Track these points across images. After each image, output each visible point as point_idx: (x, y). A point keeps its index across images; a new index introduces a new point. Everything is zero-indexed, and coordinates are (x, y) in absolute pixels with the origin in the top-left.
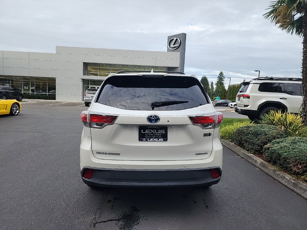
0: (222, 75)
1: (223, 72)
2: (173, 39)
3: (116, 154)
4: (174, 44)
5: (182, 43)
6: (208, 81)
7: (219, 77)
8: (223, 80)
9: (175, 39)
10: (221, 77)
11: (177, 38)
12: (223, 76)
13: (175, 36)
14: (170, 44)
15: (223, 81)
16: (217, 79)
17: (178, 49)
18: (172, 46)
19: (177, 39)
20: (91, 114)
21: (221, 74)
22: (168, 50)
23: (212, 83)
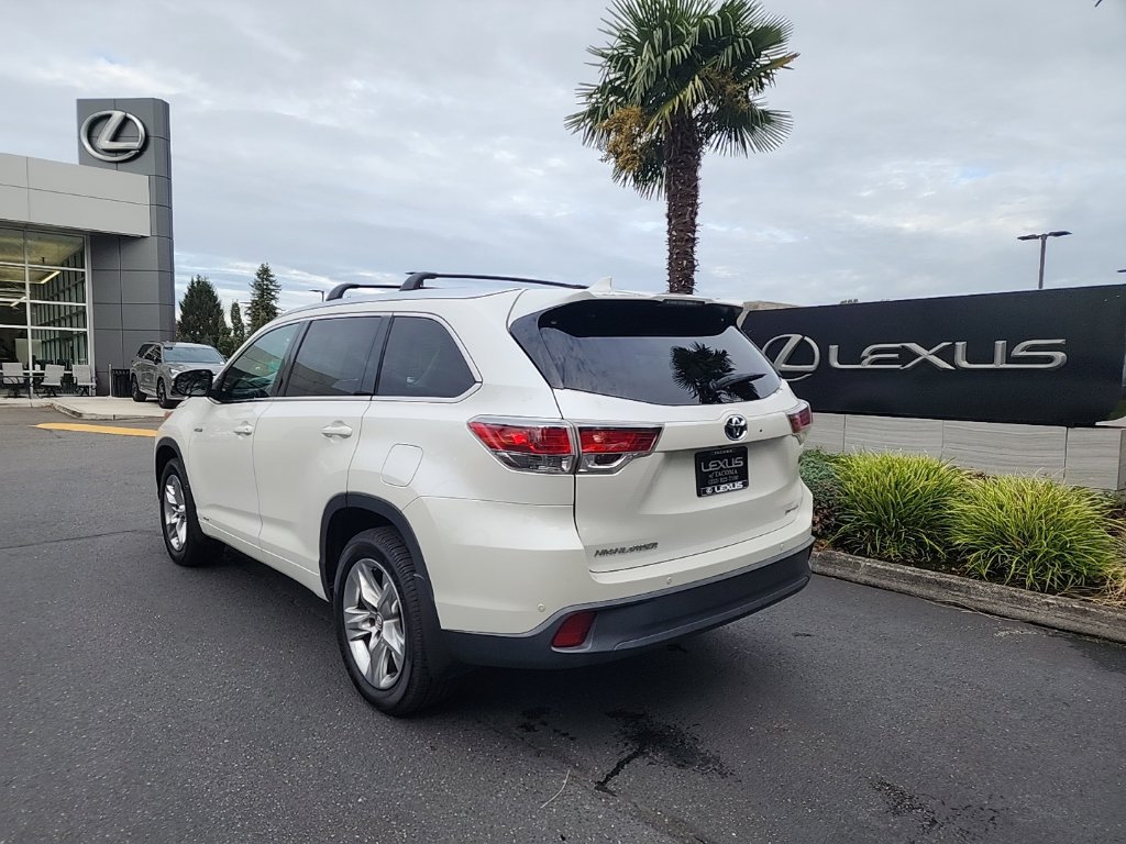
0: (267, 280)
1: (271, 267)
2: (109, 116)
3: (646, 547)
4: (115, 138)
5: (152, 140)
6: (216, 298)
7: (258, 286)
8: (274, 298)
9: (117, 116)
10: (265, 288)
11: (129, 116)
12: (271, 282)
13: (116, 104)
14: (95, 134)
15: (273, 302)
16: (252, 290)
17: (138, 160)
18: (104, 142)
19: (126, 120)
20: (580, 428)
21: (264, 273)
22: (85, 158)
23: (235, 309)
